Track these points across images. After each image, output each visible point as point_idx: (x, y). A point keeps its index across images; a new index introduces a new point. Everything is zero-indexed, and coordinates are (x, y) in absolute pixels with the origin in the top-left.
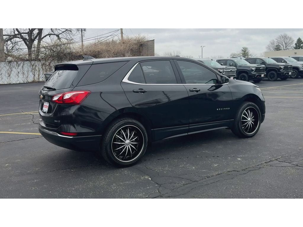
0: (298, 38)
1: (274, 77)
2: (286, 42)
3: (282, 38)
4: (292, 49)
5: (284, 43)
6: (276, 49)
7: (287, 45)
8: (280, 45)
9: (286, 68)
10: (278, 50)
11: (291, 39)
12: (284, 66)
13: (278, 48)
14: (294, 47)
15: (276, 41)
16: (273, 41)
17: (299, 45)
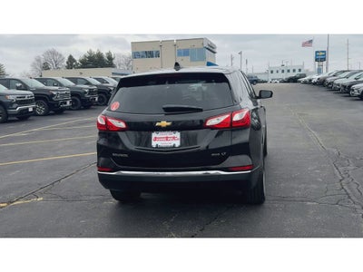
0: (69, 55)
2: (55, 59)
3: (50, 54)
4: (63, 69)
5: (53, 60)
6: (43, 68)
7: (57, 63)
8: (49, 63)
10: (47, 69)
13: (46, 67)
15: (43, 57)
16: (39, 57)
17: (71, 63)
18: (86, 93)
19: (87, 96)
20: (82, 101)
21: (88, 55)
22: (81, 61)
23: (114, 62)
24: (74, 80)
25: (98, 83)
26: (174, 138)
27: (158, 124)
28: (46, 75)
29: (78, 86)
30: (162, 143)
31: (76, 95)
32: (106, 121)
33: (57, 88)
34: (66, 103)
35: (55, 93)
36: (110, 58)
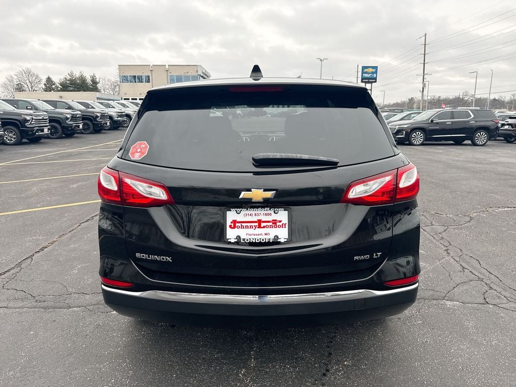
0: (47, 77)
1: (57, 133)
2: (30, 80)
3: (24, 74)
4: (40, 91)
5: (27, 81)
6: (17, 89)
7: (33, 85)
8: (23, 84)
9: (74, 118)
10: (21, 91)
11: (37, 77)
12: (71, 115)
13: (20, 89)
14: (43, 89)
15: (15, 77)
16: (11, 77)
17: (49, 86)
18: (67, 119)
19: (68, 122)
20: (63, 127)
21: (68, 77)
22: (61, 84)
23: (99, 86)
24: (53, 103)
25: (83, 108)
26: (275, 222)
27: (243, 195)
28: (19, 96)
29: (58, 110)
30: (247, 234)
31: (54, 121)
32: (120, 183)
33: (31, 112)
34: (42, 131)
35: (28, 118)
36: (95, 83)
